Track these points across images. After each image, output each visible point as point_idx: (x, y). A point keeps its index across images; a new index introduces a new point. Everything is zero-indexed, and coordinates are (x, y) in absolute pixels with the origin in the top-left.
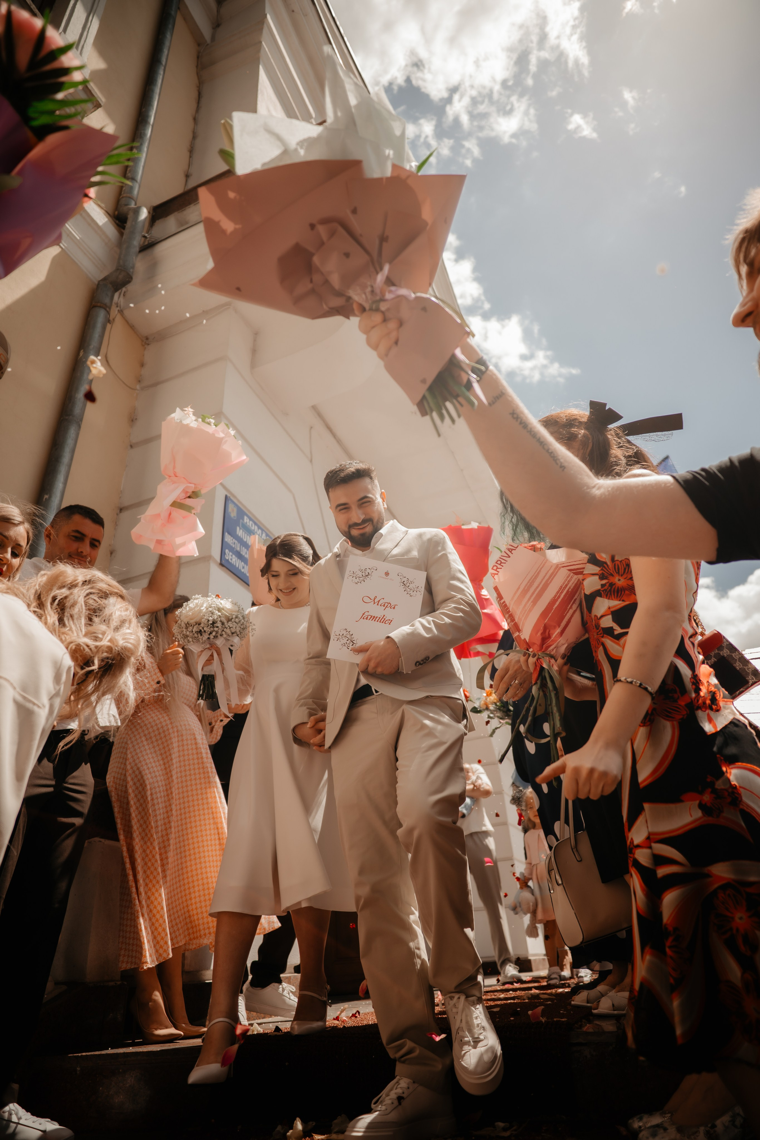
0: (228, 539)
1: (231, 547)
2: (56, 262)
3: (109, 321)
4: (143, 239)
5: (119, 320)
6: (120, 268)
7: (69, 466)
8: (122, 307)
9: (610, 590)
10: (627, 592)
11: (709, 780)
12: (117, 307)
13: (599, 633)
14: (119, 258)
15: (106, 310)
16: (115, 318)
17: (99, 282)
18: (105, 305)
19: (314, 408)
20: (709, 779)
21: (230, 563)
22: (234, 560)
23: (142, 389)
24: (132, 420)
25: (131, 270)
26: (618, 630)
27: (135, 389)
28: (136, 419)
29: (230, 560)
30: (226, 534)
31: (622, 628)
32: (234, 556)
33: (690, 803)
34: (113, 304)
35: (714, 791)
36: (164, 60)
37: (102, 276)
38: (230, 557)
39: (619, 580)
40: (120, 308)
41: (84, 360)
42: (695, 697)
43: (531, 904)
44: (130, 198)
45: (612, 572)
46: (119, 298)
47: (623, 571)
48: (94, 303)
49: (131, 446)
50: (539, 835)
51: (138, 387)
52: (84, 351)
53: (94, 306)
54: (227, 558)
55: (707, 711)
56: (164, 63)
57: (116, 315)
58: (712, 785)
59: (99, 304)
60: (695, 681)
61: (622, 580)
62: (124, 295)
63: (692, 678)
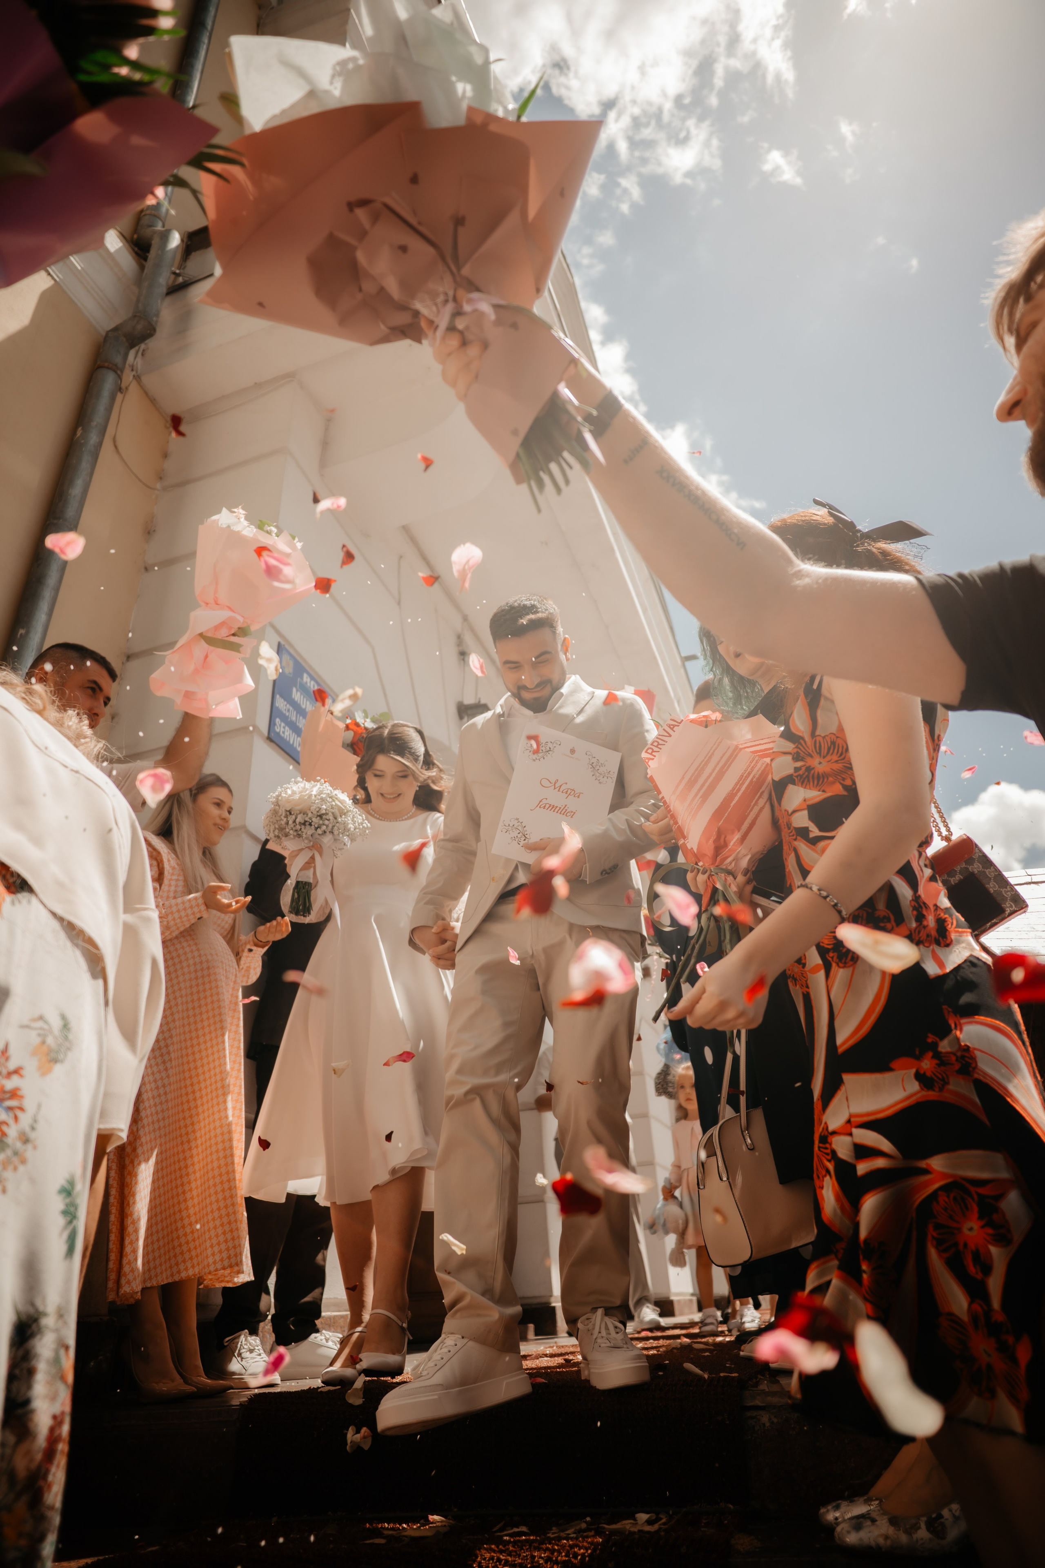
0: (280, 703)
1: (284, 715)
2: (46, 299)
3: (120, 389)
4: (173, 276)
5: (134, 389)
6: (138, 314)
7: (57, 590)
8: (139, 372)
9: (808, 777)
10: (831, 779)
11: (929, 1040)
12: (132, 370)
13: (791, 834)
14: (138, 301)
15: (116, 372)
16: (129, 386)
17: (108, 332)
18: (116, 365)
19: (405, 529)
20: (931, 1038)
21: (282, 738)
22: (287, 733)
23: (165, 489)
24: (149, 532)
25: (155, 319)
26: (815, 832)
27: (155, 489)
28: (154, 531)
29: (281, 733)
30: (278, 696)
31: (820, 830)
32: (287, 728)
33: (903, 1072)
34: (127, 366)
35: (937, 1055)
36: (209, 23)
37: (112, 326)
38: (282, 729)
39: (820, 763)
40: (137, 372)
41: (83, 441)
42: (916, 928)
43: (681, 1222)
44: (155, 216)
45: (810, 751)
46: (135, 357)
47: (826, 751)
48: (99, 363)
49: (146, 569)
50: (692, 1128)
51: (158, 486)
52: (82, 429)
53: (100, 367)
54: (278, 730)
55: (931, 947)
56: (209, 27)
57: (131, 382)
58: (934, 1046)
59: (106, 364)
60: (916, 905)
61: (824, 764)
62: (143, 355)
63: (913, 900)
